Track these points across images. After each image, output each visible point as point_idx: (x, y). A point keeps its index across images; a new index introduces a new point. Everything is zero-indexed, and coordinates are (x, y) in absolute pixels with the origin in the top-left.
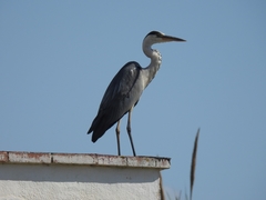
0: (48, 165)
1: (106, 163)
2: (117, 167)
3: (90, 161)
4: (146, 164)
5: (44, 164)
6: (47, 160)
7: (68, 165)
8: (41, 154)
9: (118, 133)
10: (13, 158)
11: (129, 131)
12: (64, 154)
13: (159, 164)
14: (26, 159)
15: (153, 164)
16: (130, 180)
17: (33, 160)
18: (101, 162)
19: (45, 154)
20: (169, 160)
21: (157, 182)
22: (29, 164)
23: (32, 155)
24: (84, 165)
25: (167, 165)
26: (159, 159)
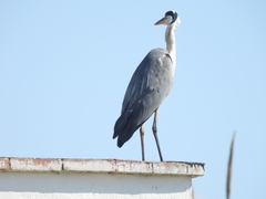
0: (57, 173)
1: (128, 170)
2: (141, 174)
3: (108, 167)
4: (175, 171)
5: (53, 172)
6: (57, 167)
7: (81, 172)
8: (49, 160)
9: (142, 134)
10: (16, 165)
11: (155, 131)
12: (76, 160)
13: (191, 171)
14: (31, 167)
15: (183, 170)
16: (156, 190)
17: (40, 167)
18: (121, 169)
19: (53, 160)
20: (203, 165)
21: (188, 192)
22: (35, 172)
23: (38, 161)
24: (101, 173)
25: (200, 171)
26: (191, 164)
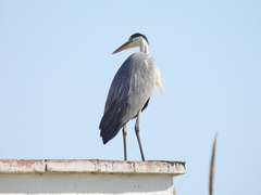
0: (41, 174)
1: (110, 170)
2: (123, 174)
3: (91, 167)
4: (157, 170)
5: (36, 173)
6: (40, 168)
7: (65, 173)
8: (32, 162)
9: (125, 134)
11: (137, 131)
12: (59, 161)
13: (173, 169)
14: (15, 168)
15: (165, 169)
16: (139, 189)
17: (23, 169)
18: (103, 169)
19: (37, 161)
20: (183, 164)
21: (170, 190)
22: (20, 173)
23: (22, 162)
24: (84, 173)
25: (181, 169)
26: (172, 163)
